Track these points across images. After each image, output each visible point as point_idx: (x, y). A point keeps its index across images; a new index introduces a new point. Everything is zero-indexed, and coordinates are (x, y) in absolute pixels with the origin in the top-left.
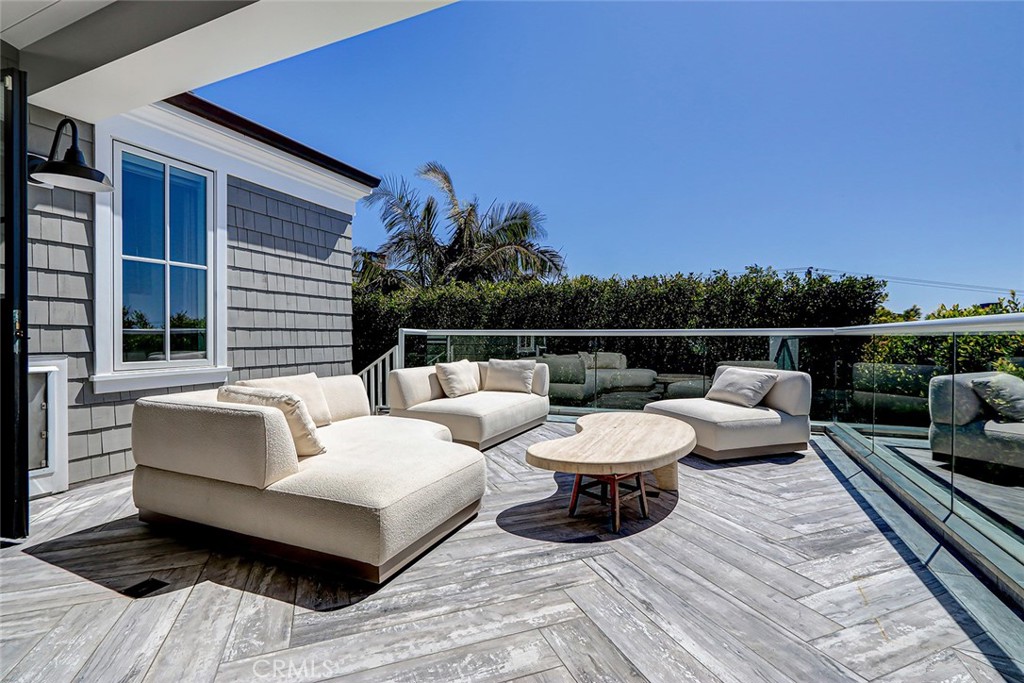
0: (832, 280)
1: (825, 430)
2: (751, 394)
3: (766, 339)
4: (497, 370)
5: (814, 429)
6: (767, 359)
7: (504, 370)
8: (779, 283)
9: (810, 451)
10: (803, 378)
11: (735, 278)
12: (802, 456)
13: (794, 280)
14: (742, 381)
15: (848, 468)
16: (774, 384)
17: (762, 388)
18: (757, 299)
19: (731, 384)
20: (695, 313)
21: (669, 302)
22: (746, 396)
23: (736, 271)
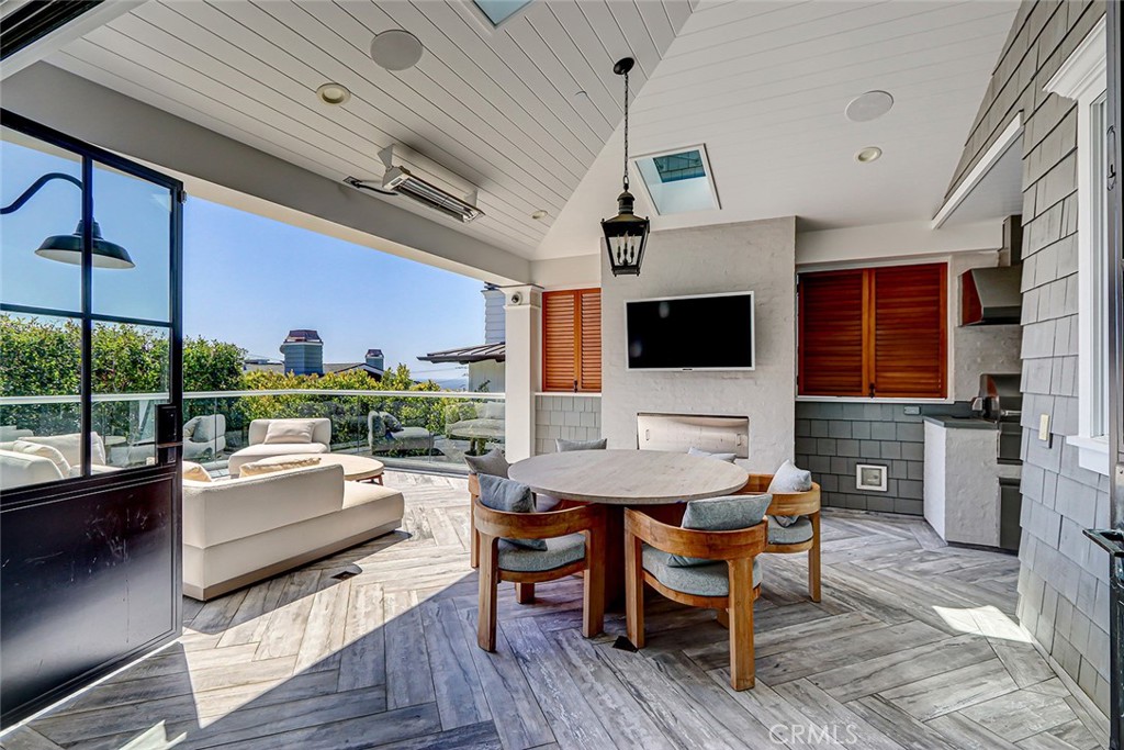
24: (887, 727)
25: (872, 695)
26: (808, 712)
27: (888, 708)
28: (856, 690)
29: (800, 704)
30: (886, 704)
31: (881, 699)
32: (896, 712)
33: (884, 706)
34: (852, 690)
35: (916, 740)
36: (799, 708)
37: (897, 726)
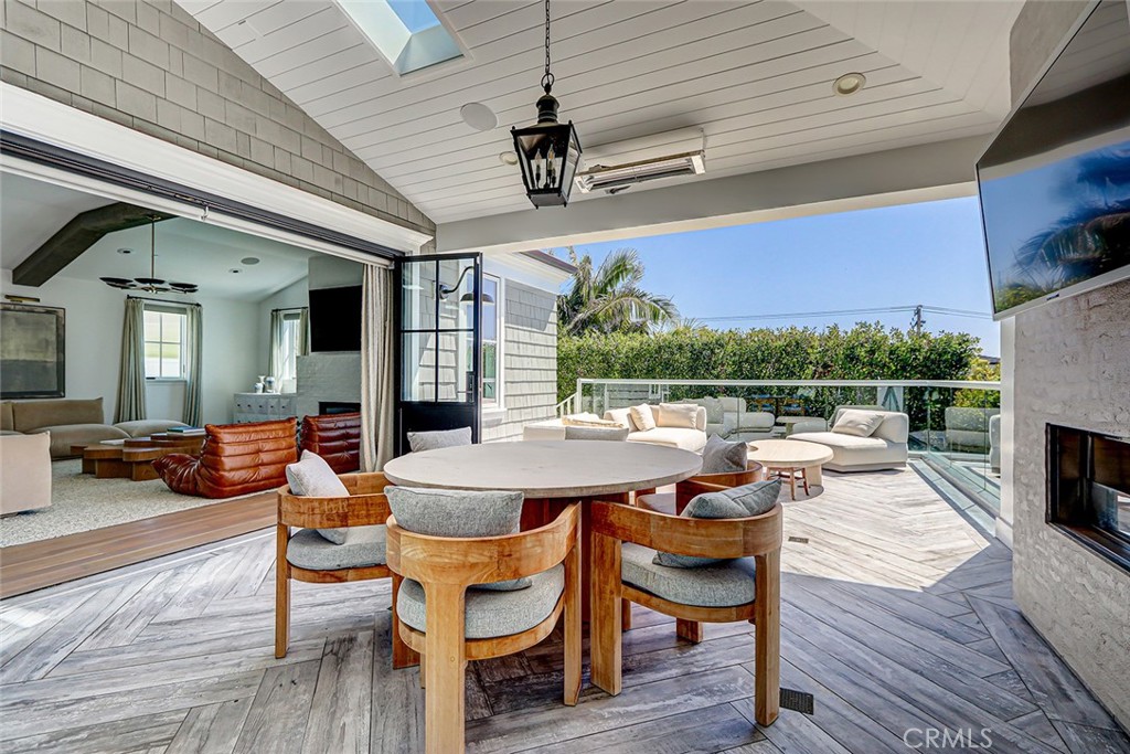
0: (932, 337)
1: (921, 457)
2: (866, 428)
3: (875, 388)
4: (667, 412)
5: (910, 456)
6: (875, 403)
7: (673, 411)
8: (886, 338)
9: (908, 468)
10: (902, 417)
11: (846, 333)
12: (902, 471)
13: (897, 334)
14: (859, 419)
15: (934, 476)
16: (882, 421)
17: (873, 424)
18: (866, 352)
19: (851, 422)
20: (811, 363)
21: (788, 354)
22: (862, 429)
23: (847, 327)
24: (126, 726)
25: (172, 739)
26: (210, 681)
27: (141, 741)
28: (194, 729)
29: (224, 680)
30: (149, 744)
31: (159, 743)
32: (130, 745)
33: (147, 740)
34: (198, 725)
35: (88, 739)
36: (220, 677)
37: (116, 735)
